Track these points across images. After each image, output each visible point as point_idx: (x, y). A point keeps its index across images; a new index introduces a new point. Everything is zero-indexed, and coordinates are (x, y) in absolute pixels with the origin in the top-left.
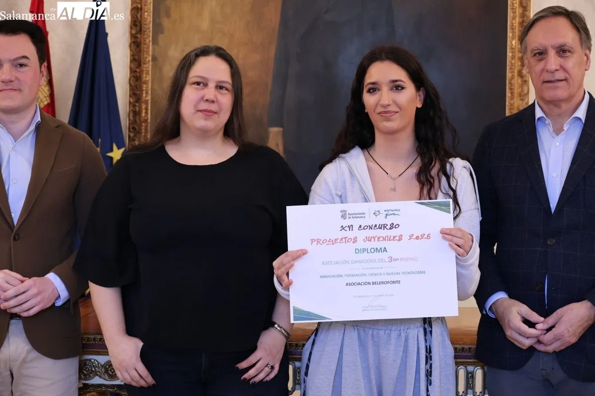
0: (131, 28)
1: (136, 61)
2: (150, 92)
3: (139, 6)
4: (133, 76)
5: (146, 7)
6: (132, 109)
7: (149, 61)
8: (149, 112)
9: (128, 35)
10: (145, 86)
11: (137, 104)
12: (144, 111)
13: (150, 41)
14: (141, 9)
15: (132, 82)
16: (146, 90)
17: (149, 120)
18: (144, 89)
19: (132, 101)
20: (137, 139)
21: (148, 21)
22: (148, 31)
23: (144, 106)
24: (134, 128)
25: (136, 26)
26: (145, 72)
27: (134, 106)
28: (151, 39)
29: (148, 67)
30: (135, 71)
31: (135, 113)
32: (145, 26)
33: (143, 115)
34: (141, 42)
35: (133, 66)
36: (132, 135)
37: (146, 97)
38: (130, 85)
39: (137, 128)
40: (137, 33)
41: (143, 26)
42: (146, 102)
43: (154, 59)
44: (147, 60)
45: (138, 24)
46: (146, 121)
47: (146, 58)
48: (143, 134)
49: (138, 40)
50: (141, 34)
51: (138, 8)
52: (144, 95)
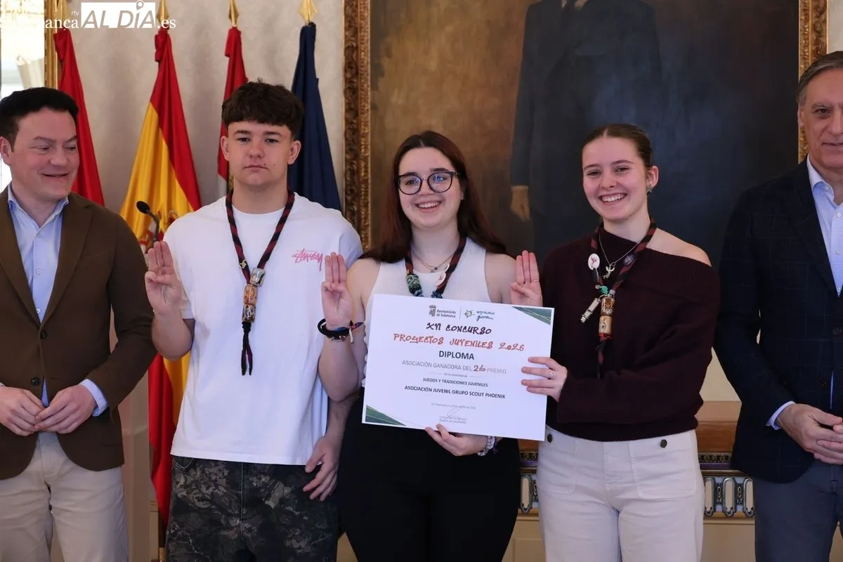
0: (346, 71)
1: (353, 110)
2: (369, 147)
3: (355, 44)
4: (349, 128)
5: (363, 46)
6: (349, 167)
7: (368, 110)
8: (369, 170)
9: (341, 79)
10: (363, 139)
11: (355, 162)
12: (363, 170)
13: (368, 86)
14: (357, 47)
15: (348, 136)
16: (365, 145)
17: (369, 181)
18: (363, 143)
19: (348, 157)
20: (355, 203)
21: (365, 62)
22: (366, 73)
23: (363, 164)
24: (352, 191)
25: (351, 68)
26: (363, 123)
27: (352, 164)
28: (369, 83)
29: (367, 118)
30: (353, 123)
31: (352, 172)
32: (362, 69)
33: (363, 174)
34: (357, 89)
35: (348, 116)
36: (349, 198)
37: (365, 153)
38: (346, 139)
39: (356, 191)
40: (352, 78)
41: (359, 68)
42: (366, 159)
43: (374, 107)
44: (366, 108)
45: (354, 66)
46: (366, 181)
47: (364, 106)
48: (363, 197)
49: (355, 85)
50: (357, 78)
51: (353, 46)
52: (363, 150)
